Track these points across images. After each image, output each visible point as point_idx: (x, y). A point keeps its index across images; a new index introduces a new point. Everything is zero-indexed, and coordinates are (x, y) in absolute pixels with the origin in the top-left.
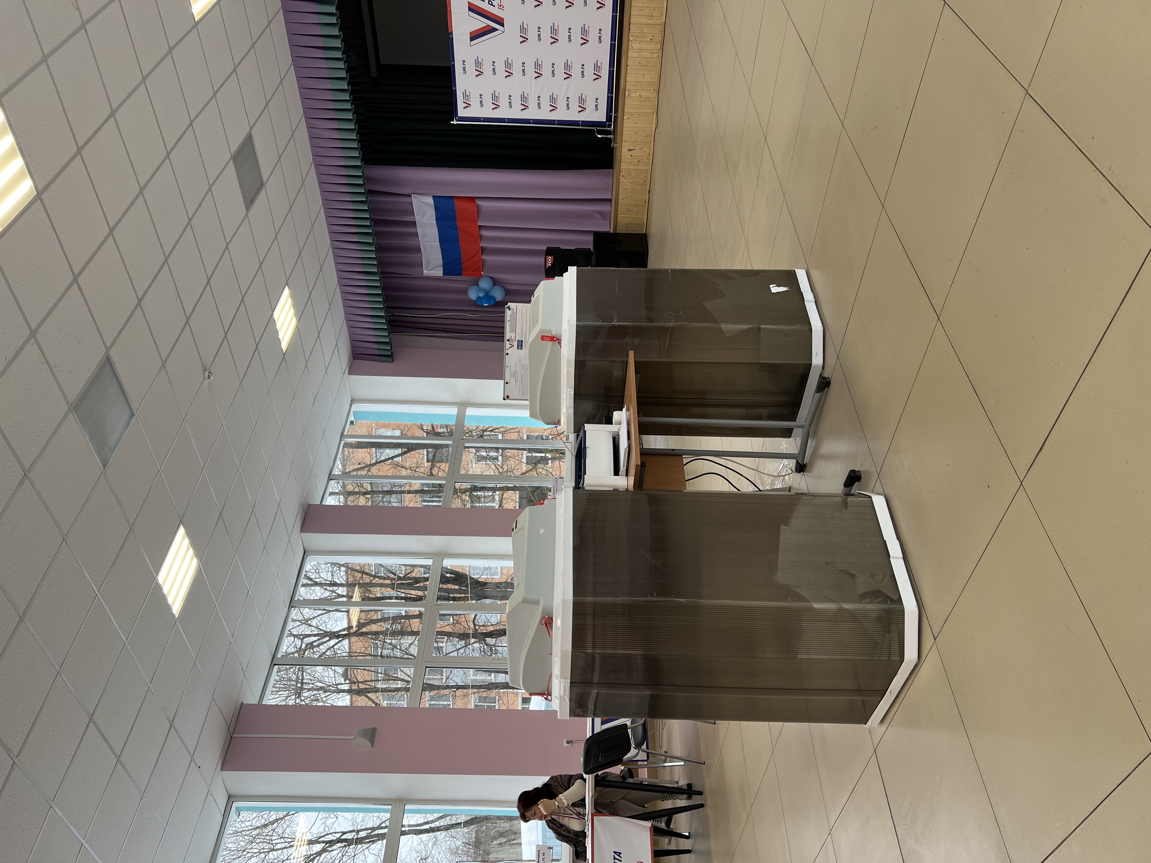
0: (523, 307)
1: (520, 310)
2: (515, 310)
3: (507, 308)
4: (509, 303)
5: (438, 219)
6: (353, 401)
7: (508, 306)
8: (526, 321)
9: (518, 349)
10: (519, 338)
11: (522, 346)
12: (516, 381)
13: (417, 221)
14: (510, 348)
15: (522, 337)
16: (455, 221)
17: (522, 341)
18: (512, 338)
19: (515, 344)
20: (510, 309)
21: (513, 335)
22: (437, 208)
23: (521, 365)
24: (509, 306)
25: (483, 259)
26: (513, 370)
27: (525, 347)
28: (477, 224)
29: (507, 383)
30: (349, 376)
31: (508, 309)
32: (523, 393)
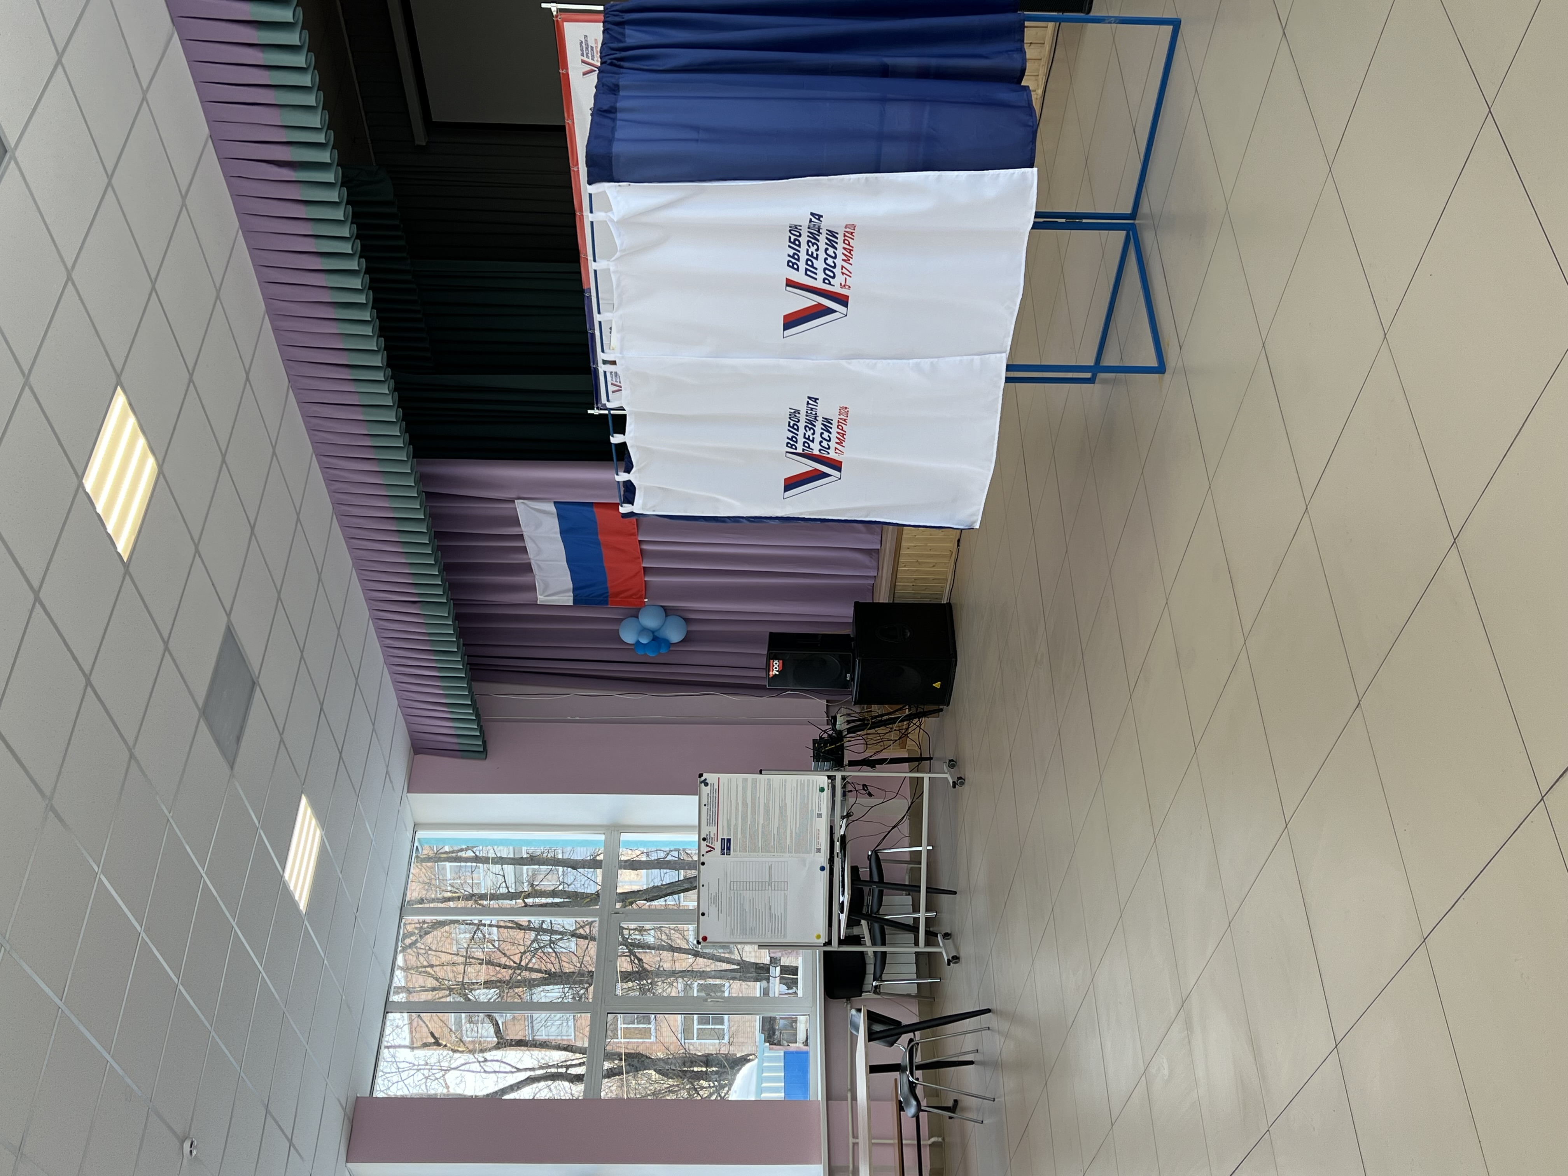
0: (730, 781)
1: (726, 785)
2: (716, 787)
3: (701, 782)
4: (704, 774)
5: (562, 532)
6: (416, 827)
7: (703, 778)
8: (737, 804)
9: (723, 854)
10: (723, 835)
11: (729, 849)
12: (720, 911)
13: (524, 534)
14: (707, 852)
15: (729, 834)
16: (597, 534)
17: (729, 840)
18: (712, 836)
19: (718, 845)
20: (706, 785)
21: (713, 830)
22: (560, 517)
23: (729, 882)
24: (706, 779)
25: (645, 581)
26: (714, 890)
27: (735, 851)
28: (636, 539)
29: (703, 914)
30: (408, 794)
31: (703, 784)
32: (732, 930)
